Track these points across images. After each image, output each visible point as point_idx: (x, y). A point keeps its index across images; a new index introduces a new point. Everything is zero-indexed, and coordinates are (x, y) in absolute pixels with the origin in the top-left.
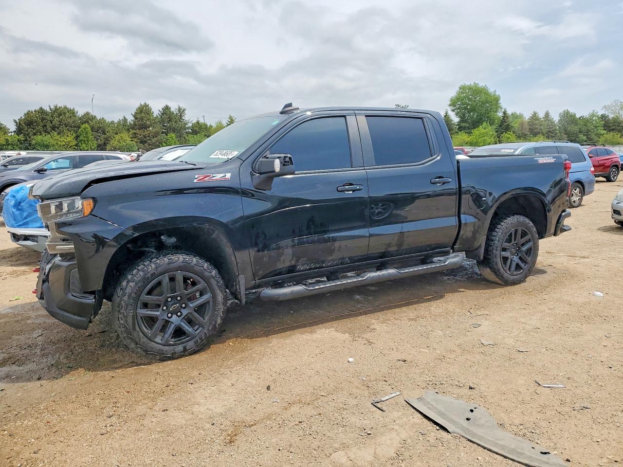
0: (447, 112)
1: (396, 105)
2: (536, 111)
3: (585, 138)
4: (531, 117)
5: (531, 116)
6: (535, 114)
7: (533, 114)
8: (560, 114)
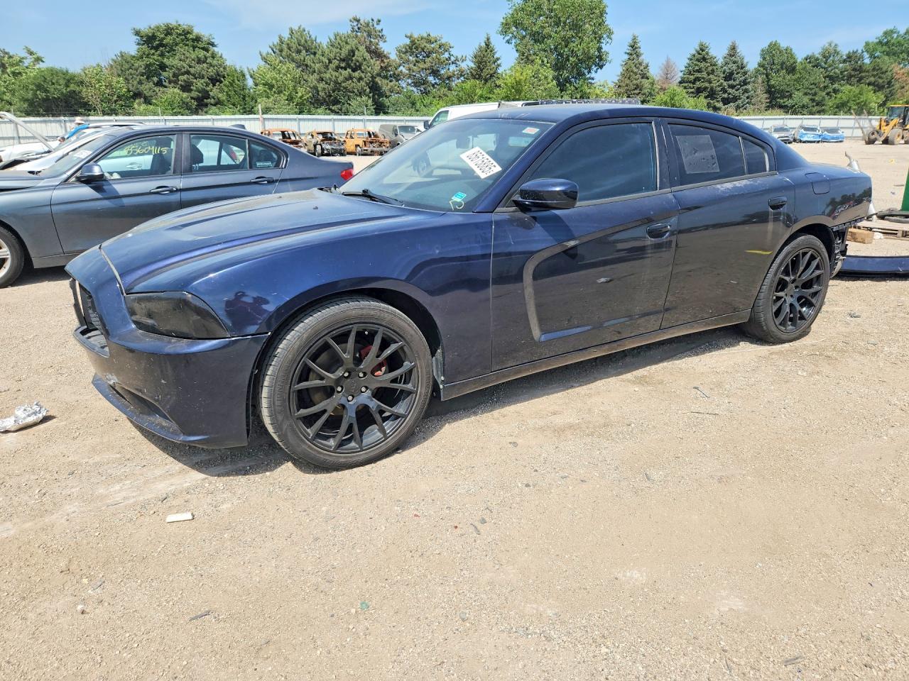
0: (488, 39)
1: (351, 21)
2: (706, 41)
3: (806, 100)
4: (694, 55)
5: (694, 52)
6: (702, 48)
7: (698, 49)
8: (763, 51)
